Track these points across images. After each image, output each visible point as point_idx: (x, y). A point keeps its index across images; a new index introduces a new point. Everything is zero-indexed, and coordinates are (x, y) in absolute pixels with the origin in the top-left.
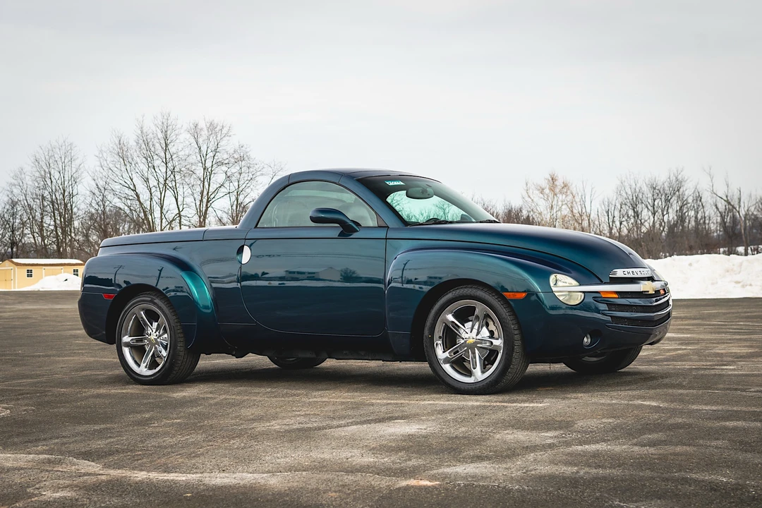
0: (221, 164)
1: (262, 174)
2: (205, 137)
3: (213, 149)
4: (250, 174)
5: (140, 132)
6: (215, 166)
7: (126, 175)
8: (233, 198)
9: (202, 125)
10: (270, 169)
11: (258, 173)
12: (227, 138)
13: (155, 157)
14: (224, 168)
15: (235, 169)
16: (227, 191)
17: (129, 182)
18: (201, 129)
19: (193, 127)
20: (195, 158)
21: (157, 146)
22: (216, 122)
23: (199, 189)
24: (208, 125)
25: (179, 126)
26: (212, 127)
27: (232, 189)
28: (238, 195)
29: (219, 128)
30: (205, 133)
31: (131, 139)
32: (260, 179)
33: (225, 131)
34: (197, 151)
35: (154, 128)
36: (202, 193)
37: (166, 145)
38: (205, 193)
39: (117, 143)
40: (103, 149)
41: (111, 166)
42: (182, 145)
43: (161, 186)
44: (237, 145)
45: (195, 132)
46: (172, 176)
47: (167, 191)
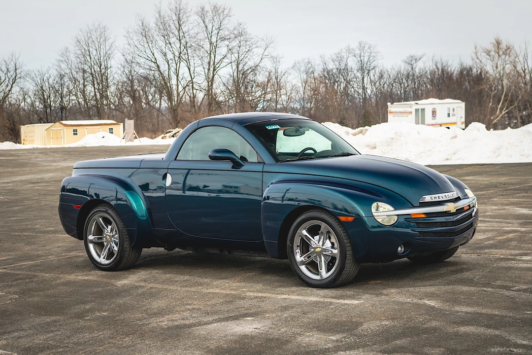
0: (223, 39)
1: (257, 47)
2: (210, 18)
3: (217, 27)
4: (248, 47)
5: (158, 16)
6: (219, 41)
7: (149, 51)
8: (235, 67)
9: (208, 8)
10: (264, 43)
11: (254, 46)
12: (228, 18)
13: (171, 35)
14: (227, 42)
15: (235, 43)
16: (230, 61)
17: (151, 56)
18: (207, 12)
19: (200, 10)
20: (202, 35)
21: (172, 26)
22: (218, 5)
24: (212, 8)
25: (189, 10)
26: (216, 10)
27: (234, 59)
28: (238, 63)
29: (221, 9)
30: (210, 14)
32: (255, 50)
33: (226, 12)
34: (204, 29)
35: (169, 12)
36: (209, 63)
39: (141, 25)
40: (130, 30)
41: (136, 43)
42: (192, 25)
43: (176, 58)
44: (237, 23)
45: (202, 14)
46: (185, 50)
47: (182, 63)
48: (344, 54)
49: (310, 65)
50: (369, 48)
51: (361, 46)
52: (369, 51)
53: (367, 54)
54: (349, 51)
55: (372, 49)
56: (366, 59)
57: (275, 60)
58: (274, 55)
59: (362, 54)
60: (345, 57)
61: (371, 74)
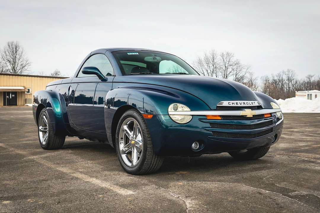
0: (231, 65)
1: (244, 69)
2: (226, 57)
3: (228, 61)
4: (240, 69)
5: (205, 56)
6: (229, 66)
7: (201, 69)
8: (235, 76)
9: (225, 53)
10: (246, 67)
11: (243, 68)
12: (233, 57)
13: (210, 63)
14: (232, 67)
15: (235, 67)
16: (233, 74)
17: (202, 71)
18: (224, 55)
19: (222, 54)
20: (222, 64)
21: (211, 60)
22: (229, 53)
23: (223, 73)
24: (227, 53)
25: (217, 54)
26: (228, 54)
27: (234, 73)
28: (236, 75)
29: (230, 54)
30: (225, 56)
31: (202, 58)
32: (243, 70)
33: (232, 55)
34: (223, 61)
35: (210, 55)
36: (224, 75)
37: (214, 60)
38: (226, 74)
39: (199, 59)
40: (194, 61)
41: (196, 66)
42: (218, 60)
43: (212, 72)
44: (236, 59)
45: (222, 56)
46: (215, 69)
47: (214, 74)
48: (281, 74)
49: (267, 78)
50: (292, 71)
51: (289, 71)
52: (292, 73)
53: (291, 74)
54: (283, 72)
55: (293, 72)
56: (290, 76)
57: (251, 74)
58: (251, 72)
59: (289, 74)
60: (282, 75)
61: (292, 82)
